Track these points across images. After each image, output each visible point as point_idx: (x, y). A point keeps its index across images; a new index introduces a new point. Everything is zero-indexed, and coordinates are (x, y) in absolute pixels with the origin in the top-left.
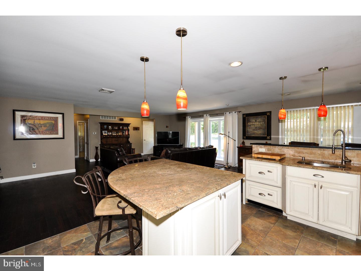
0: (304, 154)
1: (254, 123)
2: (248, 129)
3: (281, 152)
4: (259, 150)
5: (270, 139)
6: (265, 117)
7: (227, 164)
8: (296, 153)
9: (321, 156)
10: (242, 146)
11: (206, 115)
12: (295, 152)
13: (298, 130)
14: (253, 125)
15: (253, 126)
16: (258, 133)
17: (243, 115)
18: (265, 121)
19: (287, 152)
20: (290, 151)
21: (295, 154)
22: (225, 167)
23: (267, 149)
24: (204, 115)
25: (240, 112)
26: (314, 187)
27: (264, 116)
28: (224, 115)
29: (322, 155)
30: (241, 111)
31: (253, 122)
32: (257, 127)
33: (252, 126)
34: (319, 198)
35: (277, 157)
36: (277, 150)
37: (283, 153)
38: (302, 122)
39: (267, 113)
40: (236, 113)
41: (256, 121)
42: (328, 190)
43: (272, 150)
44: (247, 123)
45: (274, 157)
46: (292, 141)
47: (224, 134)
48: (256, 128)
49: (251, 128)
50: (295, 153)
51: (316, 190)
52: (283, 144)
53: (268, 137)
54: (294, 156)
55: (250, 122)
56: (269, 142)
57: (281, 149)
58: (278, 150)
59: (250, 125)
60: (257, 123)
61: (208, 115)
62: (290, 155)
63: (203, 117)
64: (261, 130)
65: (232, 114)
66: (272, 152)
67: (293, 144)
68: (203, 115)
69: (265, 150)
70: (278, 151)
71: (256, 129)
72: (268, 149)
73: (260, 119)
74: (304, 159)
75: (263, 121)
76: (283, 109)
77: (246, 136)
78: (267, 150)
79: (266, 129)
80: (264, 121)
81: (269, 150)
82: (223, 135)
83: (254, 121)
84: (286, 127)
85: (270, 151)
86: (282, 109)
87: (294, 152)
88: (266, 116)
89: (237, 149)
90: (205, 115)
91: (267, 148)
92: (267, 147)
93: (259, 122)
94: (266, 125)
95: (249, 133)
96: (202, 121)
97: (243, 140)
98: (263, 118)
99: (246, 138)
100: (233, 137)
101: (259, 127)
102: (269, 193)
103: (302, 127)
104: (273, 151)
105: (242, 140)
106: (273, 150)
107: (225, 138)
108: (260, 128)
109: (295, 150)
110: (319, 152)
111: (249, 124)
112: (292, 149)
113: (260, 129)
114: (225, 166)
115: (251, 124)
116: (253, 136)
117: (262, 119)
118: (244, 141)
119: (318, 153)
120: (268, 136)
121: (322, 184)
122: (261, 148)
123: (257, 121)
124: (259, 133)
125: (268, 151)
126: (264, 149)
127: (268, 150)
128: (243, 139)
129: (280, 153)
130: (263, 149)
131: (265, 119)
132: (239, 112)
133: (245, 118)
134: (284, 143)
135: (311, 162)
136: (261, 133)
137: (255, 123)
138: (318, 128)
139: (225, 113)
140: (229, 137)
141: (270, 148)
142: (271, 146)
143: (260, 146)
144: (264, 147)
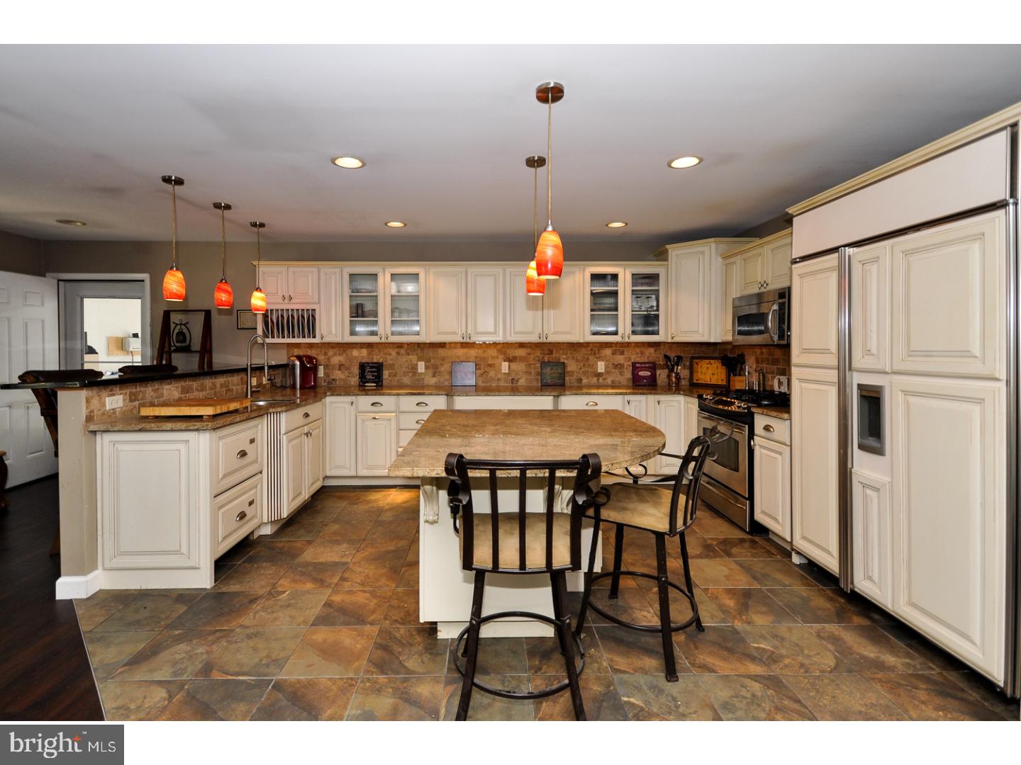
4: (105, 404)
23: (127, 396)
36: (149, 394)
43: (140, 397)
58: (152, 393)
69: (124, 400)
70: (152, 396)
72: (129, 395)
76: (175, 269)
78: (128, 400)
81: (133, 398)
85: (135, 400)
86: (171, 268)
91: (128, 391)
92: (127, 388)
102: (250, 500)
106: (141, 394)
122: (111, 395)
125: (130, 402)
126: (121, 396)
127: (131, 400)
141: (134, 391)
142: (138, 384)
143: (108, 390)
144: (120, 390)
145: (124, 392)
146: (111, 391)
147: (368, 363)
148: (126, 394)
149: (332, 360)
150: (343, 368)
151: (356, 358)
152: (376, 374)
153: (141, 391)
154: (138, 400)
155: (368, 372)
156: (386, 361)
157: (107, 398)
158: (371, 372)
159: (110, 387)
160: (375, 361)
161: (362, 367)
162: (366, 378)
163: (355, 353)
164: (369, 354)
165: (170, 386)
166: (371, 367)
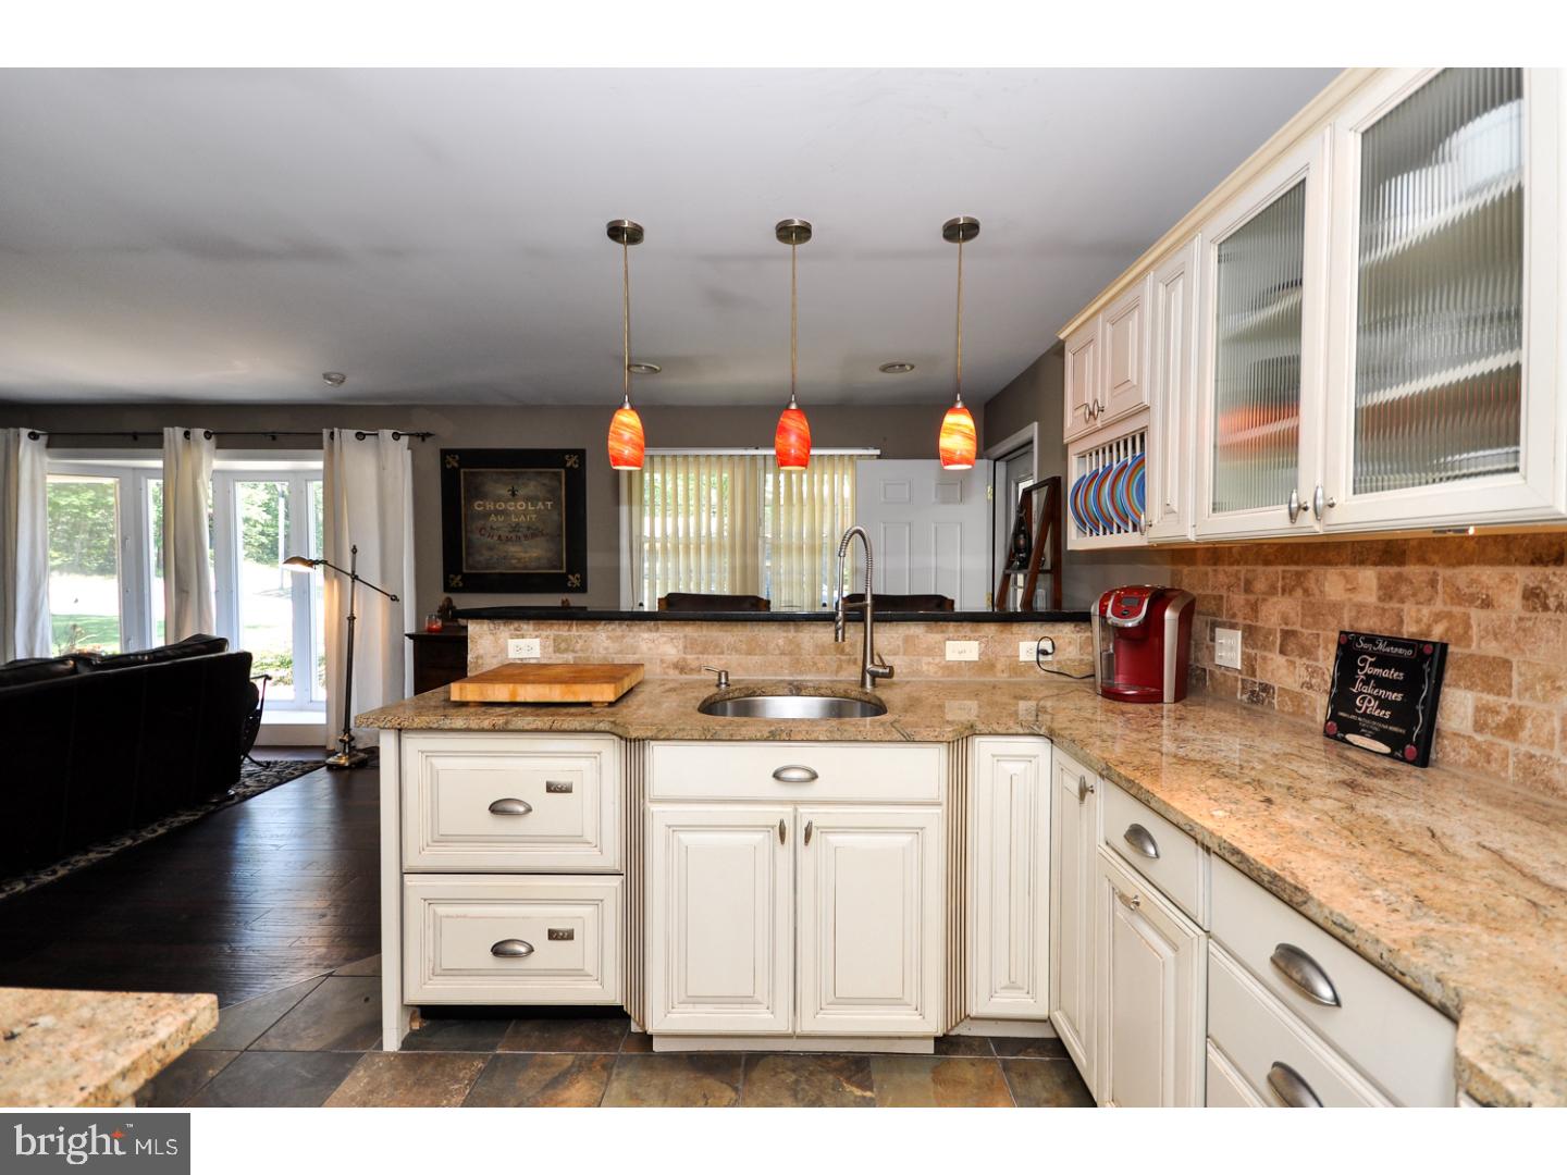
0: (722, 653)
1: (505, 502)
2: (476, 536)
3: (621, 652)
4: (504, 650)
5: (582, 589)
6: (557, 475)
7: (341, 741)
8: (689, 650)
9: (786, 659)
10: (436, 631)
11: (179, 432)
12: (685, 647)
13: (692, 546)
14: (498, 513)
15: (501, 519)
16: (522, 555)
17: (445, 453)
18: (560, 498)
19: (650, 649)
20: (665, 643)
21: (684, 660)
22: (331, 767)
23: (550, 642)
24: (166, 429)
25: (423, 440)
26: (779, 841)
27: (554, 473)
28: (321, 448)
29: (791, 653)
30: (429, 435)
31: (499, 499)
32: (518, 524)
33: (493, 518)
34: (799, 896)
35: (598, 687)
36: (601, 643)
37: (631, 659)
38: (704, 508)
39: (567, 456)
40: (405, 440)
41: (513, 494)
42: (835, 839)
43: (578, 647)
44: (470, 501)
45: (582, 693)
46: (670, 591)
47: (325, 562)
48: (516, 528)
49: (491, 528)
50: (685, 653)
51: (785, 853)
52: (635, 610)
53: (574, 580)
54: (681, 668)
55: (483, 496)
56: (575, 600)
57: (623, 637)
58: (607, 643)
59: (486, 515)
60: (521, 505)
61: (199, 432)
62: (665, 665)
63: (160, 445)
64: (541, 541)
65: (378, 446)
66: (580, 654)
67: (680, 608)
68: (162, 434)
69: (543, 647)
70: (606, 649)
71: (519, 533)
72: (554, 640)
73: (532, 484)
74: (723, 680)
75: (548, 495)
77: (464, 575)
78: (551, 649)
79: (560, 536)
80: (553, 494)
81: (563, 646)
82: (320, 568)
83: (504, 492)
84: (647, 533)
85: (566, 650)
87: (681, 647)
88: (563, 471)
89: (409, 644)
90: (173, 434)
91: (553, 632)
92: (550, 627)
93: (527, 499)
94: (560, 515)
95: (482, 558)
96: (150, 473)
97: (450, 595)
98: (546, 481)
99: (461, 585)
100: (383, 579)
101: (529, 528)
102: (555, 927)
103: (704, 532)
104: (582, 650)
105: (440, 597)
106: (581, 642)
107: (331, 585)
108: (533, 533)
109: (685, 637)
110: (781, 642)
111: (478, 506)
112: (673, 635)
113: (534, 536)
114: (331, 760)
115: (490, 506)
116: (497, 571)
117: (544, 485)
118: (449, 600)
119: (777, 645)
120: (571, 571)
121: (810, 818)
122: (518, 637)
123: (521, 492)
124: (531, 554)
125: (555, 652)
126: (538, 640)
127: (557, 650)
128: (448, 588)
129: (616, 662)
130: (526, 645)
131: (555, 483)
132: (424, 436)
133: (456, 471)
134: (641, 605)
135: (753, 694)
136: (538, 559)
137: (511, 506)
138: (757, 535)
139: (326, 432)
140: (355, 577)
141: (566, 634)
142: (574, 622)
143: (512, 627)
144: (534, 630)
145: (544, 634)
146: (516, 630)
147: (1371, 639)
148: (547, 637)
149: (1264, 610)
150: (1291, 646)
151: (1336, 608)
152: (1396, 696)
153: (580, 637)
154: (574, 651)
155: (1366, 682)
156: (1465, 638)
157: (510, 641)
158: (1382, 683)
159: (516, 624)
160: (1409, 630)
161: (1350, 650)
162: (1352, 708)
163: (1333, 584)
164: (1388, 591)
165: (655, 635)
166: (1383, 661)
